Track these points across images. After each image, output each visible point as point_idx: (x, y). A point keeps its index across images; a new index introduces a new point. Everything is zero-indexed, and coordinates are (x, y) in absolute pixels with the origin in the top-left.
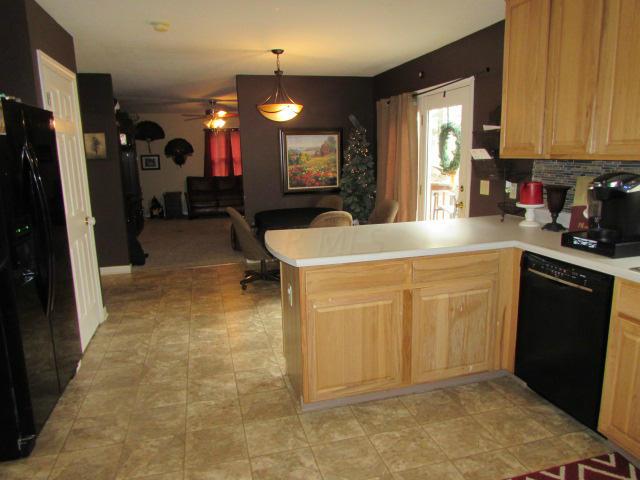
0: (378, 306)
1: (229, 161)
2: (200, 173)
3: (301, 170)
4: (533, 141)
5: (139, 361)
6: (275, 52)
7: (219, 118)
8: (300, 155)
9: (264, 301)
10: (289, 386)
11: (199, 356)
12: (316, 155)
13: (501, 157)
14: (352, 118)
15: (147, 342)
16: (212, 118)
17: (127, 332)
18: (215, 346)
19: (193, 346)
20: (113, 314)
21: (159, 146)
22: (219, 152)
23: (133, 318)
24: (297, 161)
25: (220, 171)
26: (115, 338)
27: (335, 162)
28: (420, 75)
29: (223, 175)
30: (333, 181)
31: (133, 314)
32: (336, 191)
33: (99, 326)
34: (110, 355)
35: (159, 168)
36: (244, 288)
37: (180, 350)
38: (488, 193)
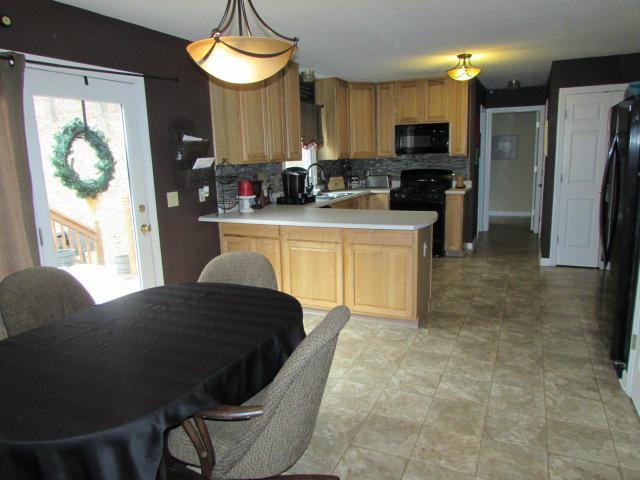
18: (464, 368)
19: (488, 376)
37: (504, 375)
38: (177, 204)
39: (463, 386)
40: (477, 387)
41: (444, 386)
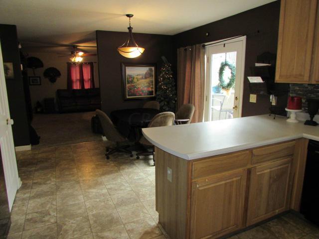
0: (233, 181)
1: (82, 81)
2: (65, 87)
3: (134, 87)
4: (302, 73)
5: (52, 221)
6: (128, 16)
7: (79, 56)
8: (134, 78)
9: (124, 167)
10: (164, 233)
11: (94, 212)
12: (142, 78)
13: (275, 82)
14: (163, 58)
15: (54, 203)
16: (75, 56)
17: (38, 196)
18: (103, 204)
19: (88, 204)
20: (26, 182)
21: (40, 72)
22: (75, 76)
23: (40, 184)
24: (132, 82)
25: (77, 86)
26: (31, 202)
27: (153, 82)
28: (207, 34)
29: (78, 88)
30: (151, 93)
31: (39, 180)
32: (153, 99)
33: (18, 192)
34: (30, 217)
35: (40, 84)
36: (108, 158)
37: (80, 208)
38: (255, 102)
39: (97, 194)
40: (90, 196)
41: (105, 191)
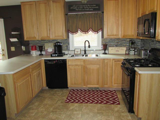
38: (14, 50)
